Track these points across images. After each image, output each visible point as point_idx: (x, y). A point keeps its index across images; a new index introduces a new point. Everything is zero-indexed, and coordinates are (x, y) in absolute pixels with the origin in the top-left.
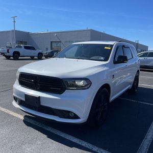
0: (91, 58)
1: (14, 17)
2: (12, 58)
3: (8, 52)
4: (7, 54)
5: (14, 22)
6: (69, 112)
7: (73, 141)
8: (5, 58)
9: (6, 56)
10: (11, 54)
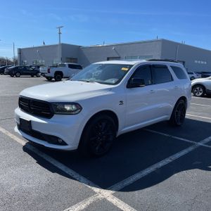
0: (106, 81)
1: (59, 28)
2: (53, 79)
3: (49, 72)
4: (48, 75)
5: (60, 33)
6: (57, 138)
7: (60, 168)
8: (45, 79)
9: (47, 78)
10: (52, 74)
